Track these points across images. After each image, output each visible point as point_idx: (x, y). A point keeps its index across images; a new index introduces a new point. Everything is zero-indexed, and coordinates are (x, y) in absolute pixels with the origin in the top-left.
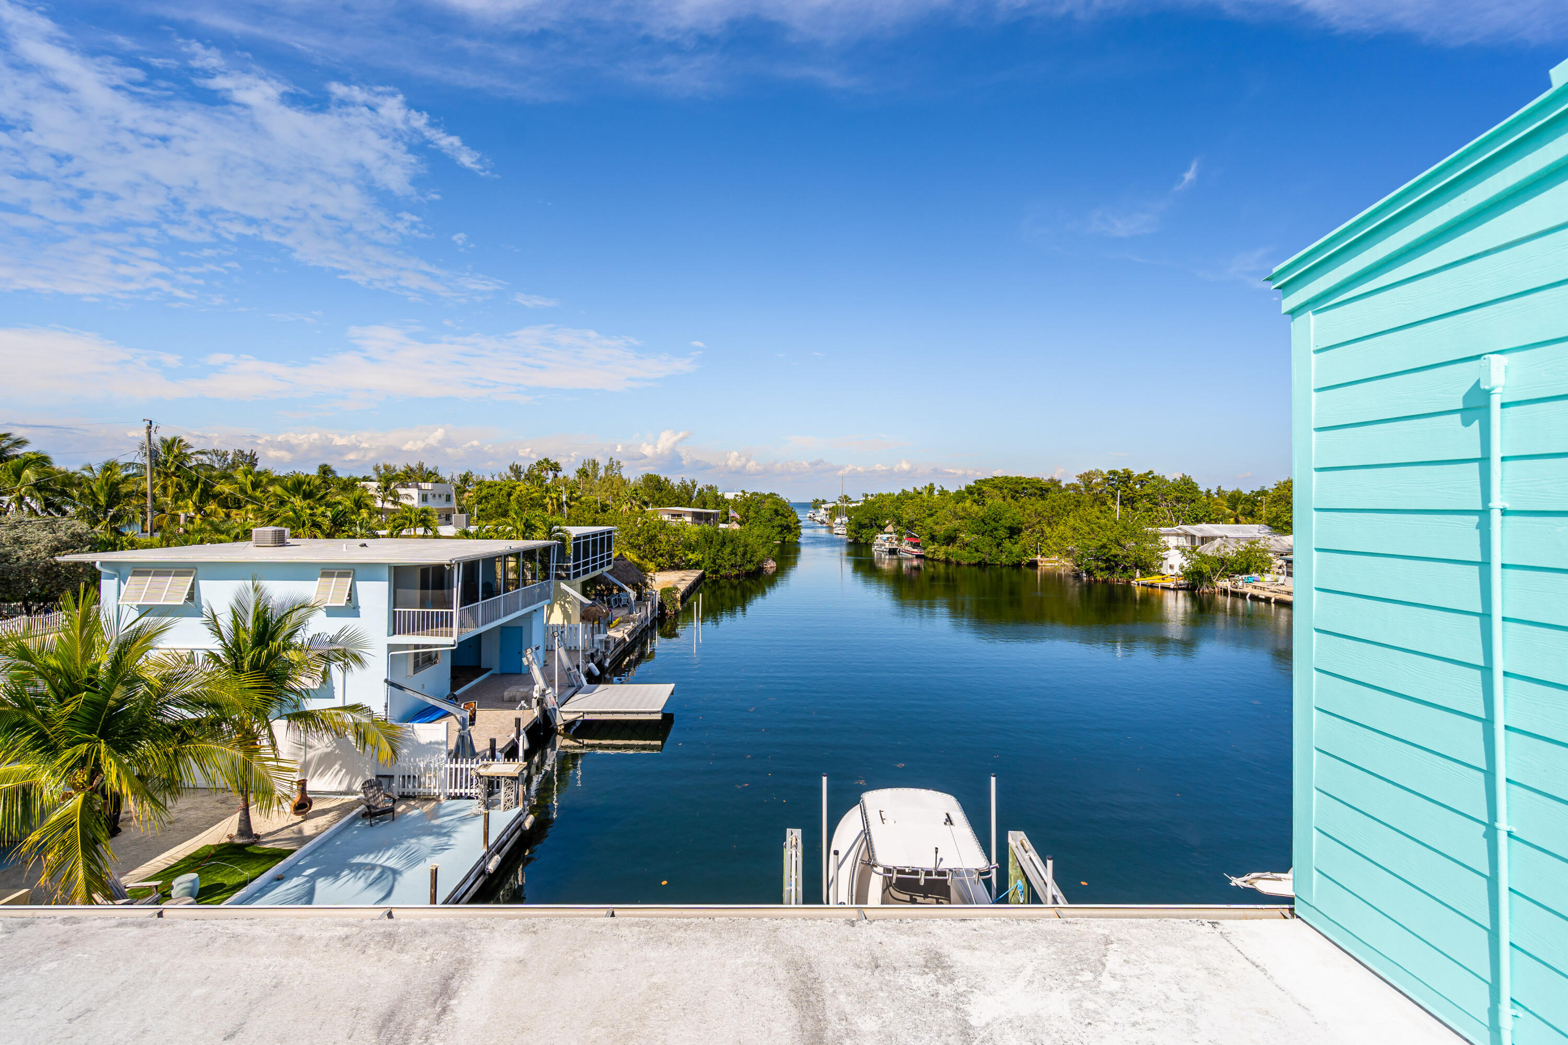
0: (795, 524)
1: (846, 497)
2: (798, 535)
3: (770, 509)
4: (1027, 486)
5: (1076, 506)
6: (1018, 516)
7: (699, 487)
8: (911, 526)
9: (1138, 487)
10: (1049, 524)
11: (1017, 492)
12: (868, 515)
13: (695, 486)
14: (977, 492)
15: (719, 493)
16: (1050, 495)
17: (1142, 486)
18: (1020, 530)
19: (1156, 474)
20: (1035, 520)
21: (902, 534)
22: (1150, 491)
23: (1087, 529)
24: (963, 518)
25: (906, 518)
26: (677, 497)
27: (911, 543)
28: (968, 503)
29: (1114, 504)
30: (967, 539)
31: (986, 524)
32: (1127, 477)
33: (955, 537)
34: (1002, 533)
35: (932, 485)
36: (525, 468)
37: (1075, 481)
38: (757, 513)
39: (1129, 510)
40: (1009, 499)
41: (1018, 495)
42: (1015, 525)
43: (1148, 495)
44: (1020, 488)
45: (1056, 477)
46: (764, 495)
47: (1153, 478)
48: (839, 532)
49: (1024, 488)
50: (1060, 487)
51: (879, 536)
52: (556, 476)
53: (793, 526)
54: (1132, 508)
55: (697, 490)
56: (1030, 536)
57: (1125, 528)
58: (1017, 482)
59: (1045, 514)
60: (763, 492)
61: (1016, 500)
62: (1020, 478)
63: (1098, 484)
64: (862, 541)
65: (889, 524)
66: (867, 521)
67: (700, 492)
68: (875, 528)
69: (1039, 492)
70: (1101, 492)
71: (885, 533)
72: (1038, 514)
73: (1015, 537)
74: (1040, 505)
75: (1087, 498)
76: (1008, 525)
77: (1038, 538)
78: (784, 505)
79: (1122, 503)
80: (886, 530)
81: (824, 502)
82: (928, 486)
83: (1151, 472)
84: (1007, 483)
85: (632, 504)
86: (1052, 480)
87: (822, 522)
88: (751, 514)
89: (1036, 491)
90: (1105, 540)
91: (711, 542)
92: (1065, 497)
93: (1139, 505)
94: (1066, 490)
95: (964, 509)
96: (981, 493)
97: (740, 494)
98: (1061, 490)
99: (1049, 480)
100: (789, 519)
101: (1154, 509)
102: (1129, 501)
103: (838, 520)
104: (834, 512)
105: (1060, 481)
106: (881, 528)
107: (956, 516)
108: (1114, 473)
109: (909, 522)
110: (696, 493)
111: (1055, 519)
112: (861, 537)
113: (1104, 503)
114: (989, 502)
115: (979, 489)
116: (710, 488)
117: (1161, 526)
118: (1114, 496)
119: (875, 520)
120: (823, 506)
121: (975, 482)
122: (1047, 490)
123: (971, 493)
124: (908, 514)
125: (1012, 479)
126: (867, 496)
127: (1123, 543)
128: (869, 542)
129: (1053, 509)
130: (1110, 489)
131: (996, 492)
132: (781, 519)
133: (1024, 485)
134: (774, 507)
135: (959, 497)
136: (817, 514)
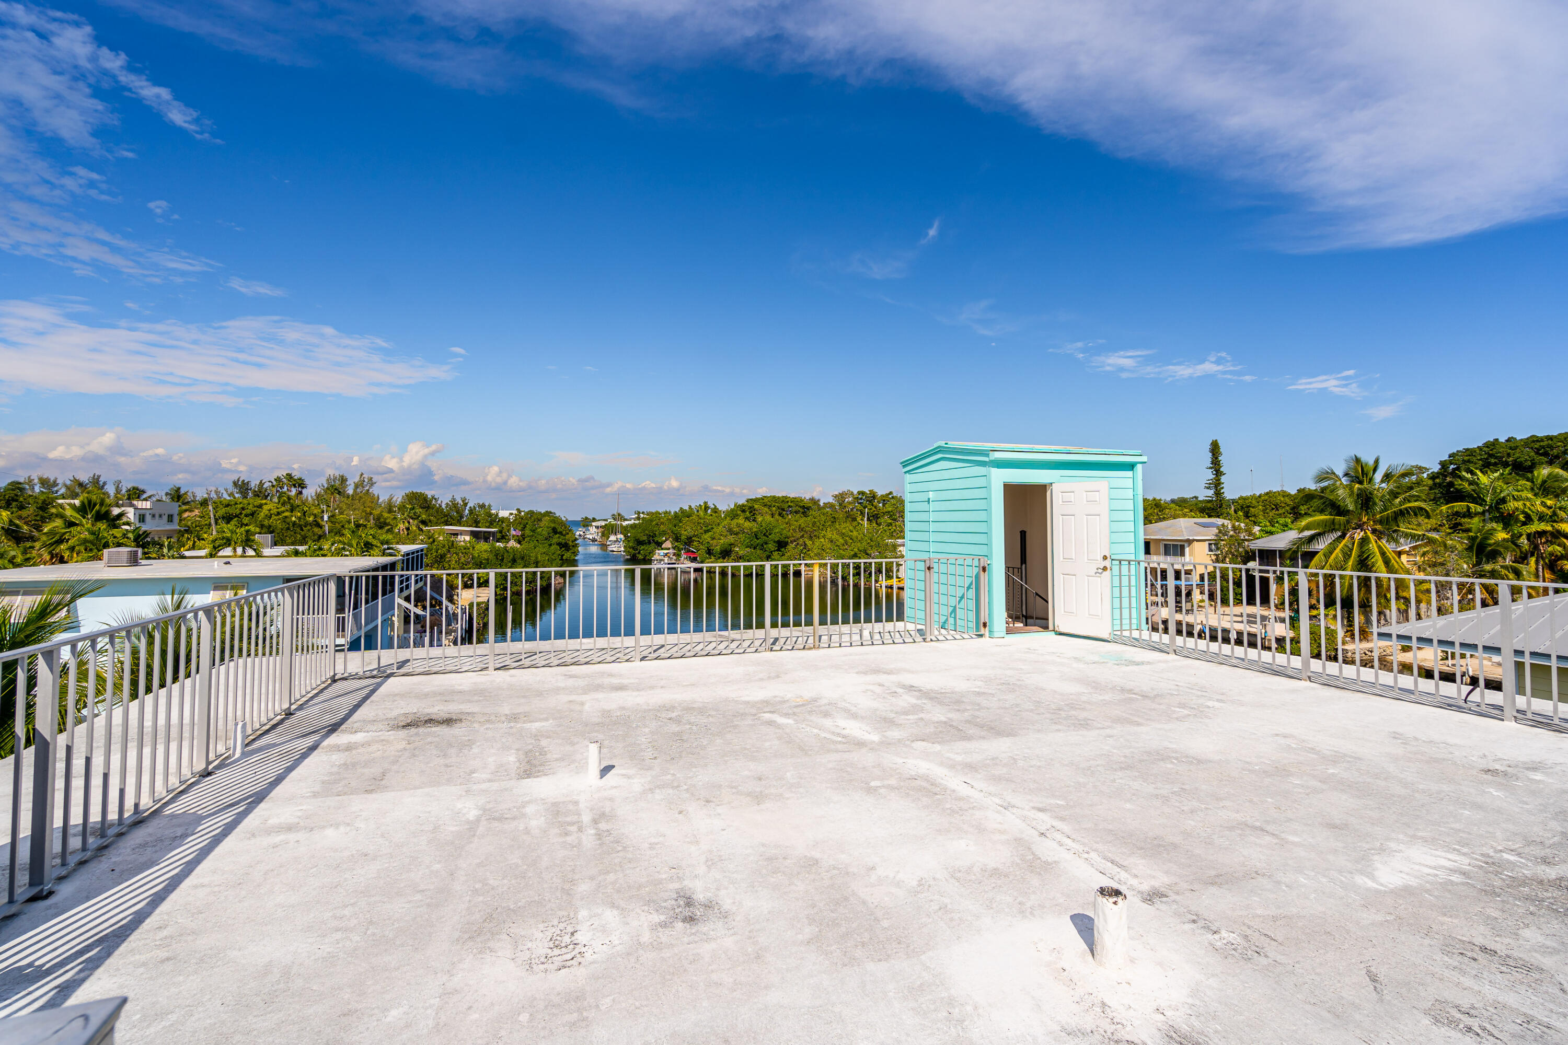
0: (573, 542)
1: (619, 515)
2: (575, 553)
3: (548, 528)
4: (792, 504)
5: (832, 522)
6: (785, 532)
7: (470, 505)
8: (689, 542)
9: (881, 505)
10: (811, 538)
11: (783, 510)
12: (647, 532)
13: (466, 505)
14: (749, 509)
15: (493, 512)
16: (811, 512)
17: (884, 505)
18: (786, 544)
19: (895, 495)
20: (798, 535)
21: (679, 550)
22: (890, 509)
23: (841, 541)
24: (737, 534)
25: (684, 534)
26: (447, 516)
27: (690, 557)
28: (741, 521)
29: (862, 520)
30: (741, 553)
31: (758, 539)
32: (872, 497)
33: (730, 551)
34: (771, 546)
35: (706, 503)
36: (254, 484)
37: (831, 500)
38: (533, 531)
39: (875, 524)
40: (777, 516)
41: (784, 513)
42: (782, 539)
43: (889, 512)
44: (785, 506)
45: (816, 495)
46: (540, 513)
47: (893, 497)
48: (614, 549)
49: (789, 506)
50: (819, 505)
51: (657, 551)
52: (301, 493)
53: (571, 543)
54: (877, 524)
55: (468, 508)
56: (794, 548)
57: (871, 540)
58: (783, 501)
59: (808, 529)
60: (539, 510)
61: (783, 517)
62: (786, 497)
63: (849, 503)
64: (640, 557)
65: (666, 540)
66: (645, 538)
67: (471, 511)
68: (653, 545)
69: (801, 510)
70: (852, 510)
71: (662, 549)
72: (801, 529)
73: (783, 549)
74: (802, 521)
75: (841, 515)
76: (776, 540)
77: (802, 550)
78: (563, 524)
79: (868, 519)
80: (663, 546)
81: (594, 520)
82: (702, 504)
83: (891, 493)
84: (775, 501)
85: (409, 522)
86: (812, 499)
87: (594, 540)
88: (527, 532)
89: (799, 509)
90: (856, 550)
91: (502, 560)
92: (824, 514)
93: (881, 520)
94: (824, 508)
95: (738, 525)
96: (752, 509)
97: (515, 512)
98: (819, 508)
99: (810, 499)
100: (567, 537)
101: (893, 524)
102: (874, 517)
103: (613, 538)
104: (608, 530)
105: (819, 500)
106: (659, 545)
107: (731, 532)
108: (863, 493)
109: (687, 539)
110: (467, 512)
111: (816, 533)
112: (639, 553)
113: (854, 519)
114: (760, 519)
115: (751, 508)
116: (482, 506)
117: (898, 538)
118: (862, 514)
119: (653, 537)
120: (594, 524)
121: (747, 501)
122: (808, 508)
123: (744, 511)
124: (686, 531)
125: (779, 498)
126: (639, 513)
127: (869, 552)
128: (647, 557)
129: (814, 524)
130: (859, 507)
131: (766, 509)
132: (559, 537)
133: (790, 504)
134: (553, 525)
135: (732, 514)
136: (588, 533)
